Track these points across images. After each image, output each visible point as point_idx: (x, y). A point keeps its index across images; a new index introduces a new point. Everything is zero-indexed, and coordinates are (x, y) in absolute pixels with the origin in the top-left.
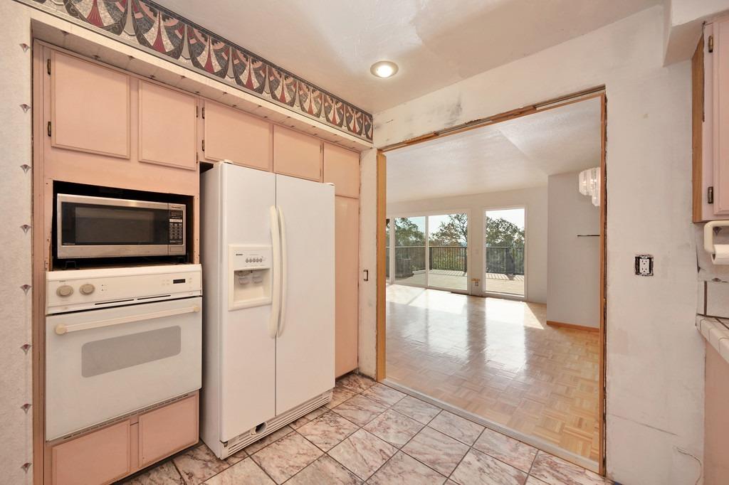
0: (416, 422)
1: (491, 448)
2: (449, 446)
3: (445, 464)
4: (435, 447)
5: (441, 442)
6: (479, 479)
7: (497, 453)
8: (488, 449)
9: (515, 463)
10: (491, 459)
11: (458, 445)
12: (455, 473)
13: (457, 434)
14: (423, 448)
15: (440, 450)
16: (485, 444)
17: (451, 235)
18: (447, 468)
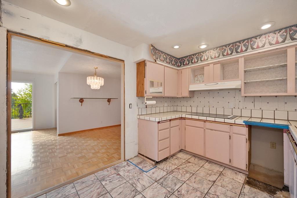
0: (71, 195)
1: (103, 176)
2: (94, 187)
3: (102, 191)
4: (91, 192)
5: (91, 189)
6: (113, 184)
7: (107, 175)
8: (103, 177)
9: (113, 173)
10: (107, 178)
11: (96, 184)
12: (107, 189)
13: (90, 182)
14: (89, 196)
15: (94, 190)
16: (101, 177)
18: (104, 191)
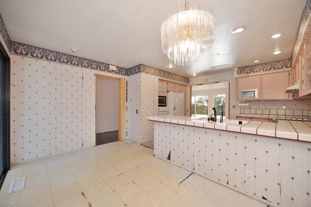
17: (201, 102)
